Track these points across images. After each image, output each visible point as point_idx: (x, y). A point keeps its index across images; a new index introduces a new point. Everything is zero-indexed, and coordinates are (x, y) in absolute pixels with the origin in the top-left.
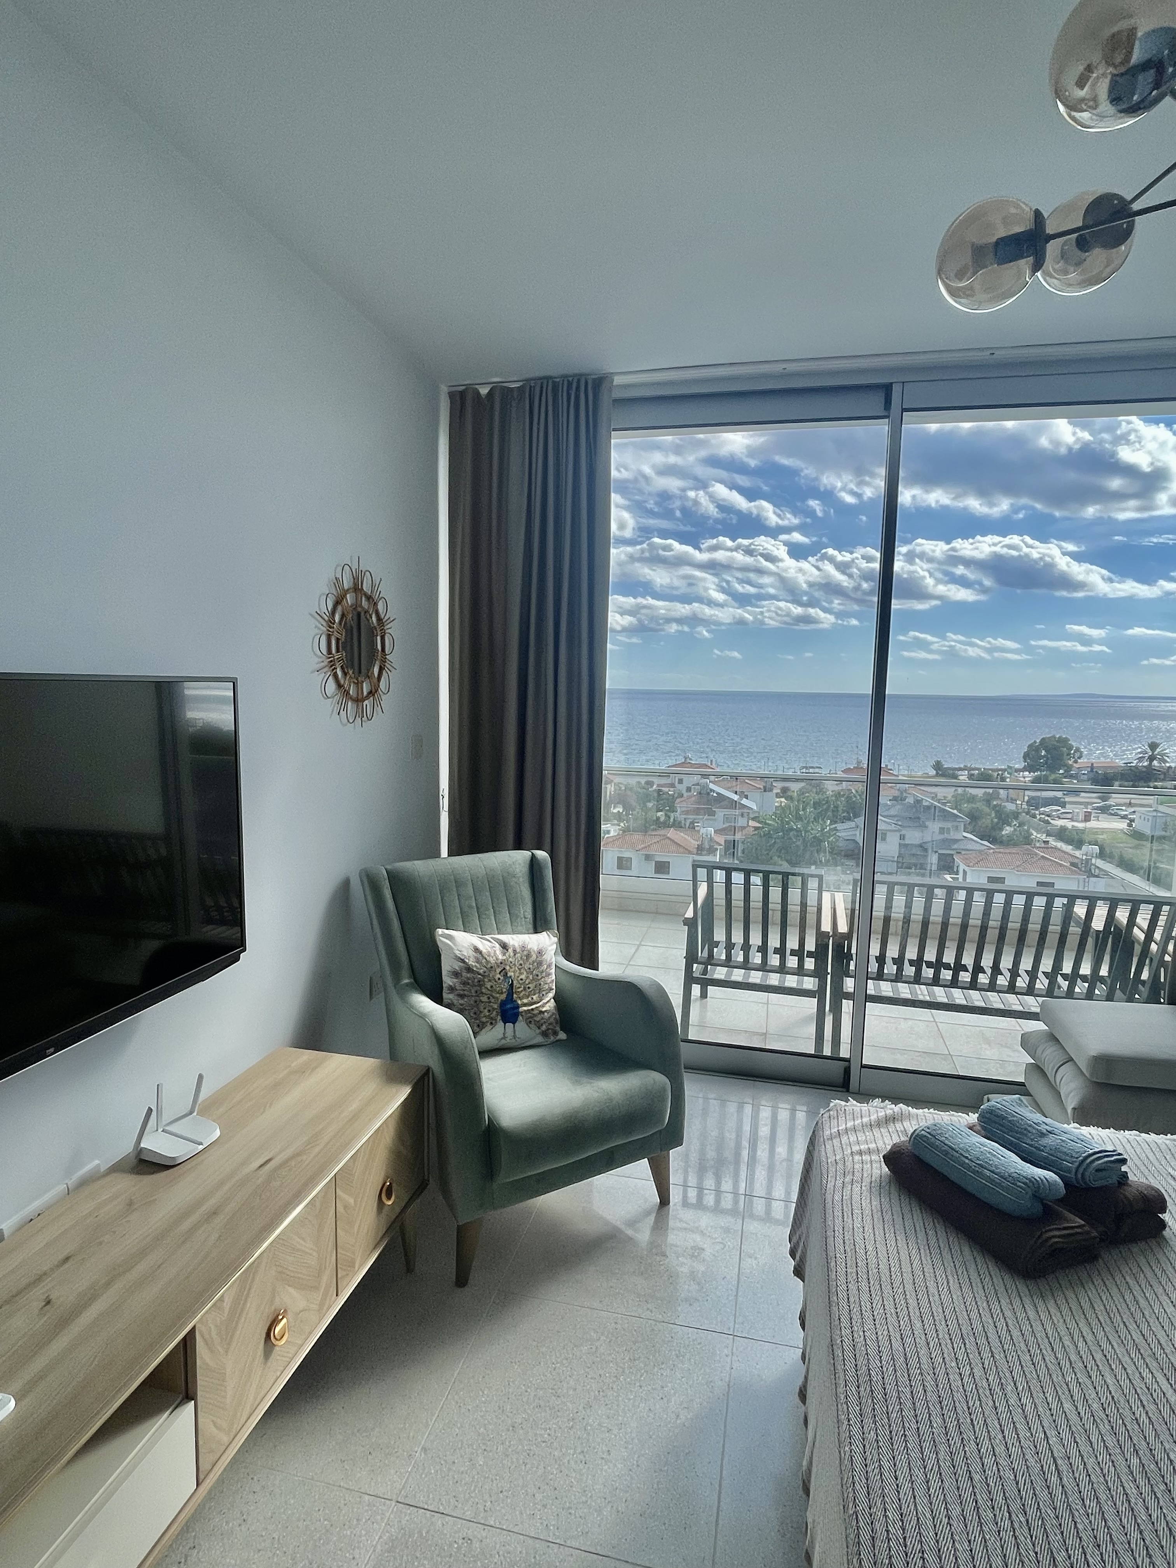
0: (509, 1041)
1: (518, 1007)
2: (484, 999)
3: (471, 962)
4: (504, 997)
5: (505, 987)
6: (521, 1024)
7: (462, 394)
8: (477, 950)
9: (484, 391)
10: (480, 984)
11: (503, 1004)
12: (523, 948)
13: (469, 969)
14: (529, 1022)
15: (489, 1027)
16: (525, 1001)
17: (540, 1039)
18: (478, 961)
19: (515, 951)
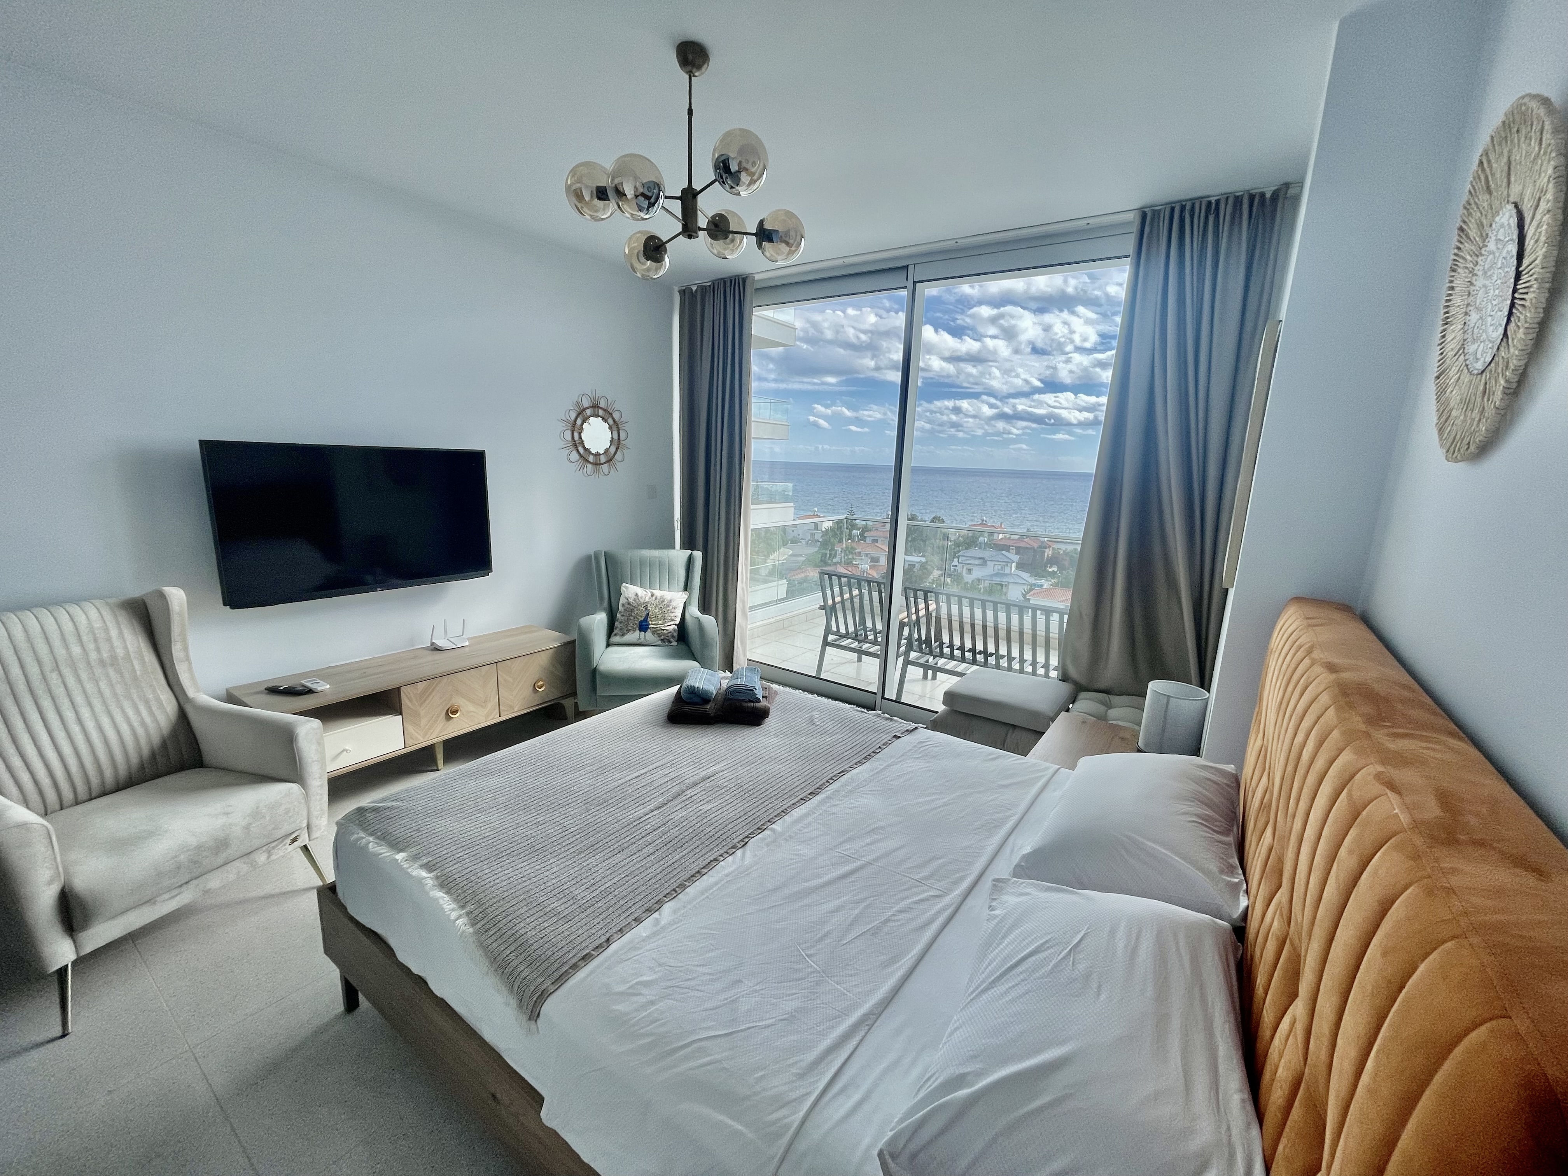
0: (642, 640)
1: (649, 625)
2: (632, 618)
3: (631, 600)
4: (642, 619)
5: (644, 614)
6: (649, 634)
7: (684, 291)
8: (637, 595)
9: (694, 288)
10: (632, 611)
11: (641, 622)
12: (662, 597)
13: (629, 604)
14: (654, 633)
15: (632, 632)
16: (654, 623)
17: (660, 643)
18: (635, 600)
19: (656, 598)
